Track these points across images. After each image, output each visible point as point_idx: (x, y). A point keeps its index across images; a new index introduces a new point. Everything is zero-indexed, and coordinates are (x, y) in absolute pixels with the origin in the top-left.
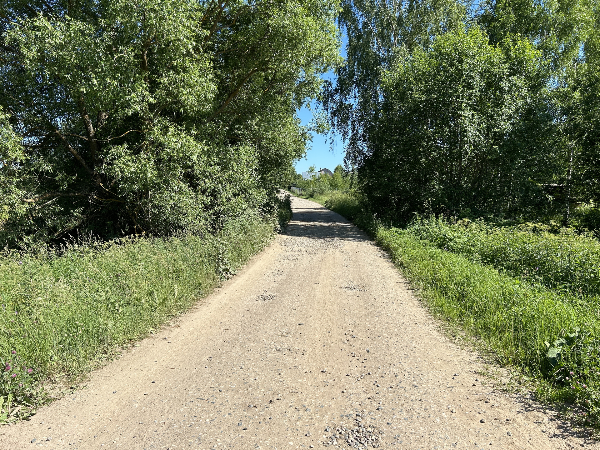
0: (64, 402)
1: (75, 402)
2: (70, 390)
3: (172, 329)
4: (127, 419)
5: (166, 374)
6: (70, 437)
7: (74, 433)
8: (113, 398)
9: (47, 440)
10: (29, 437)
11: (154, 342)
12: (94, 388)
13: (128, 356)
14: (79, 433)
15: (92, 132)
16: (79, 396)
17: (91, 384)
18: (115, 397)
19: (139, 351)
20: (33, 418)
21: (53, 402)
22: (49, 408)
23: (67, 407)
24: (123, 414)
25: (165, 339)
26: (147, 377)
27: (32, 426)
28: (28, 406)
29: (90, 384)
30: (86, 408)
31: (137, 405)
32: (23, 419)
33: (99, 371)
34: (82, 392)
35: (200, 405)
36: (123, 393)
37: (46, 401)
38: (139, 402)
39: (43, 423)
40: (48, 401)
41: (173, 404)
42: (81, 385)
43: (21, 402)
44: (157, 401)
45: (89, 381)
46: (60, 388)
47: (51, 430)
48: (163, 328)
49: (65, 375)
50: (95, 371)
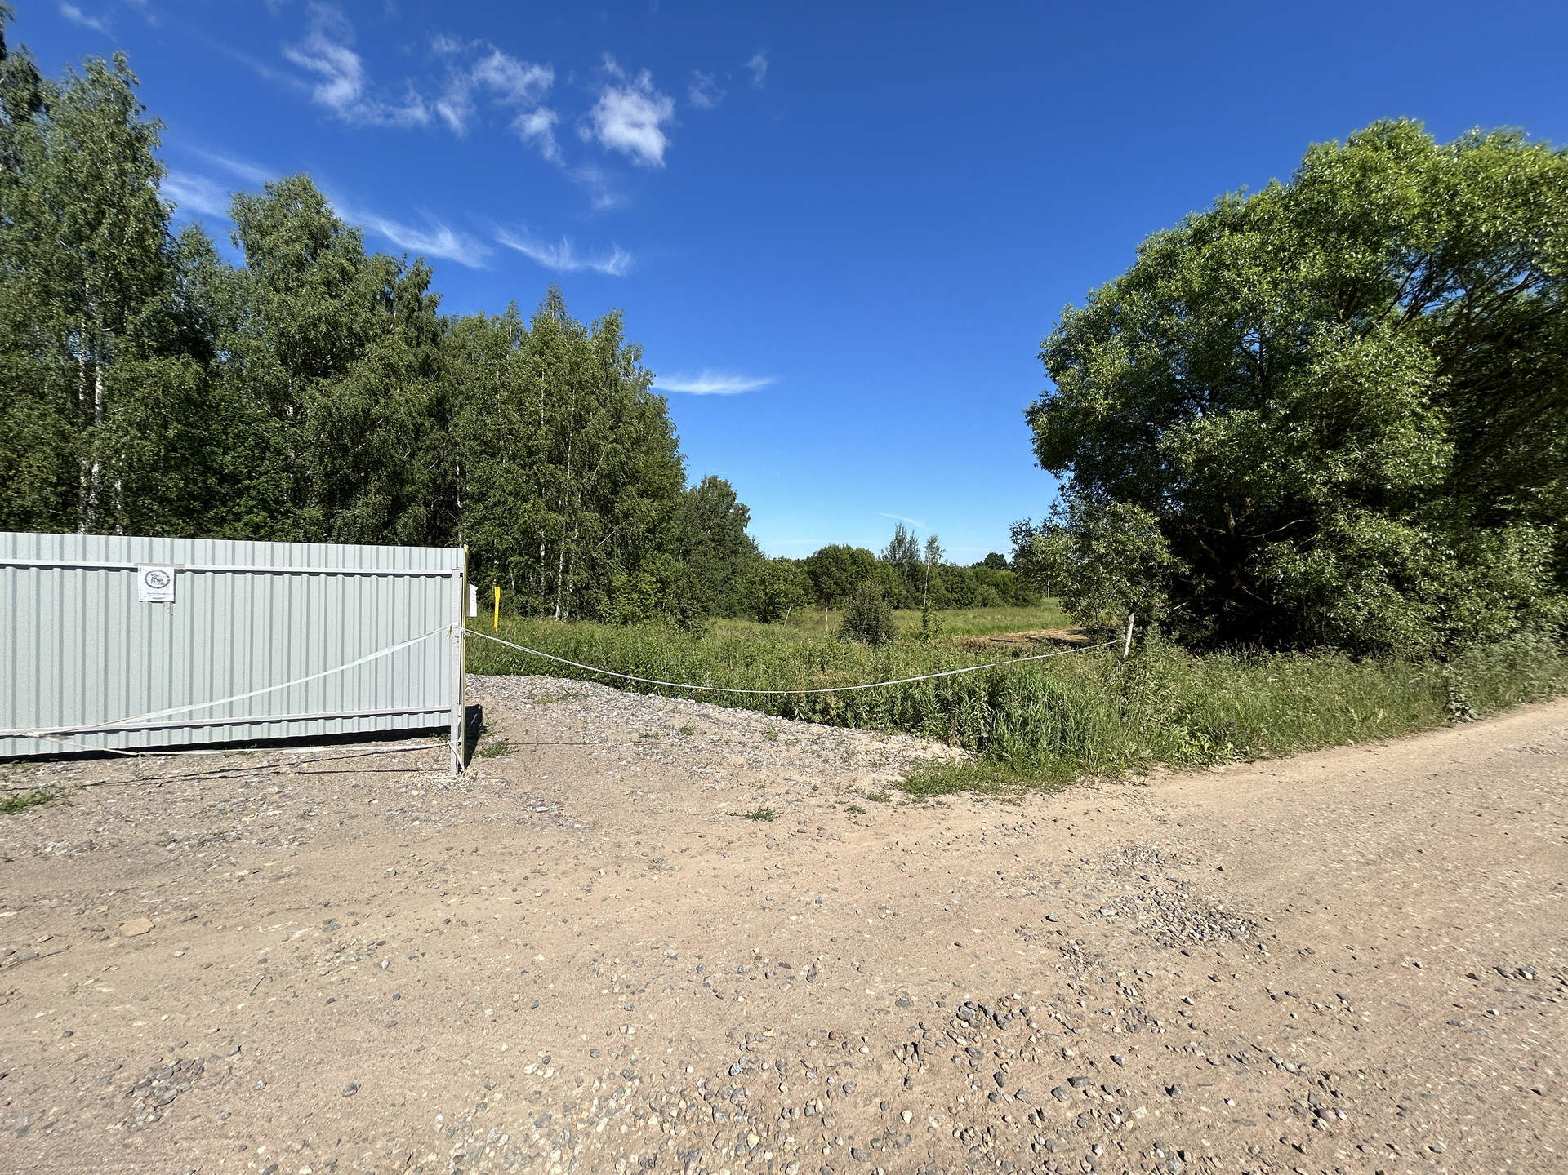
15: (1233, 523)
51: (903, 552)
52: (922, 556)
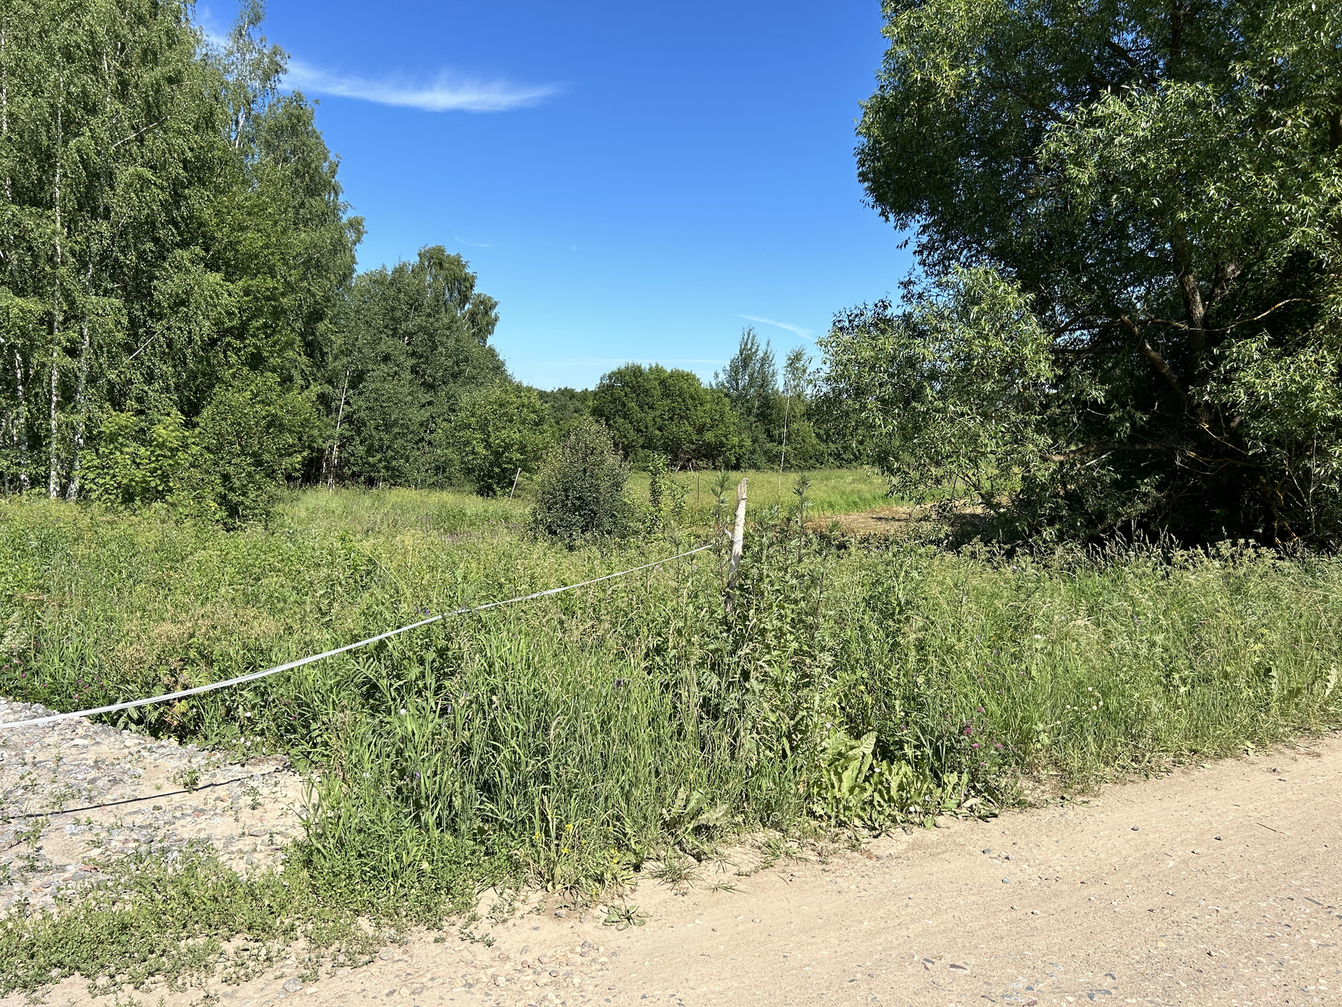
0: (1046, 814)
1: (1063, 820)
2: (1059, 800)
3: (1297, 756)
4: (1147, 878)
5: (1251, 833)
6: (1043, 868)
7: (1051, 864)
8: (1129, 837)
9: (1007, 858)
10: (982, 844)
11: (1247, 769)
12: (1100, 809)
13: (1182, 780)
14: (1058, 868)
15: (1199, 311)
16: (1071, 813)
17: (1097, 803)
18: (1134, 836)
19: (1208, 778)
20: (993, 820)
21: (1028, 809)
22: (1021, 815)
23: (1049, 823)
24: (1141, 867)
25: (1274, 770)
26: (1207, 827)
27: (989, 831)
28: (989, 801)
29: (1094, 802)
30: (1079, 835)
31: (1171, 864)
32: (979, 817)
33: (1118, 787)
34: (1079, 809)
35: (1308, 911)
36: (1152, 836)
37: (1018, 803)
38: (1178, 859)
39: (1007, 832)
40: (1021, 804)
41: (1247, 889)
42: (1079, 799)
43: (980, 792)
44: (1214, 871)
45: (1095, 796)
46: (1043, 792)
47: (1017, 848)
48: (1277, 749)
49: (1057, 776)
50: (1110, 785)
51: (751, 376)
52: (780, 382)
